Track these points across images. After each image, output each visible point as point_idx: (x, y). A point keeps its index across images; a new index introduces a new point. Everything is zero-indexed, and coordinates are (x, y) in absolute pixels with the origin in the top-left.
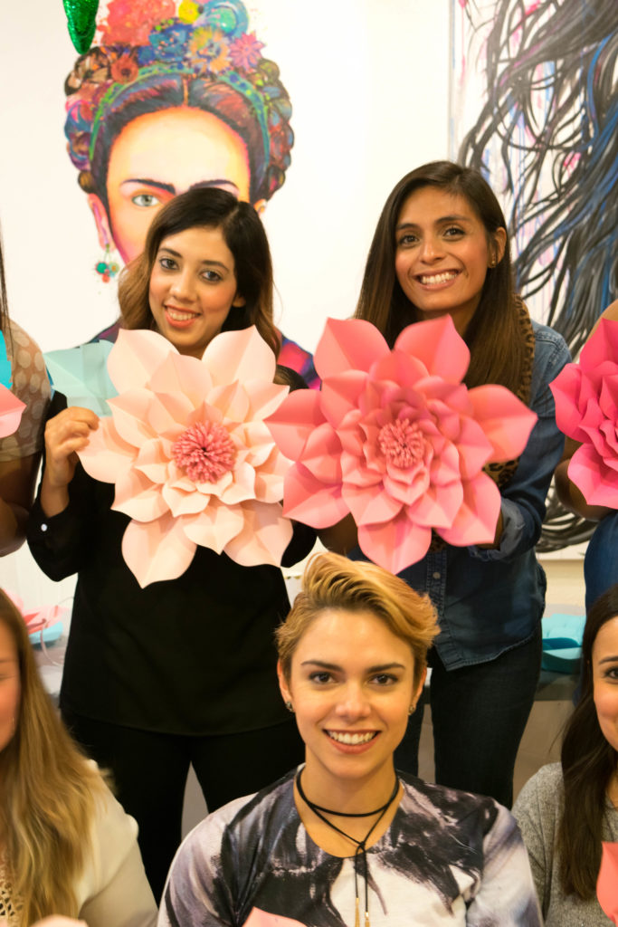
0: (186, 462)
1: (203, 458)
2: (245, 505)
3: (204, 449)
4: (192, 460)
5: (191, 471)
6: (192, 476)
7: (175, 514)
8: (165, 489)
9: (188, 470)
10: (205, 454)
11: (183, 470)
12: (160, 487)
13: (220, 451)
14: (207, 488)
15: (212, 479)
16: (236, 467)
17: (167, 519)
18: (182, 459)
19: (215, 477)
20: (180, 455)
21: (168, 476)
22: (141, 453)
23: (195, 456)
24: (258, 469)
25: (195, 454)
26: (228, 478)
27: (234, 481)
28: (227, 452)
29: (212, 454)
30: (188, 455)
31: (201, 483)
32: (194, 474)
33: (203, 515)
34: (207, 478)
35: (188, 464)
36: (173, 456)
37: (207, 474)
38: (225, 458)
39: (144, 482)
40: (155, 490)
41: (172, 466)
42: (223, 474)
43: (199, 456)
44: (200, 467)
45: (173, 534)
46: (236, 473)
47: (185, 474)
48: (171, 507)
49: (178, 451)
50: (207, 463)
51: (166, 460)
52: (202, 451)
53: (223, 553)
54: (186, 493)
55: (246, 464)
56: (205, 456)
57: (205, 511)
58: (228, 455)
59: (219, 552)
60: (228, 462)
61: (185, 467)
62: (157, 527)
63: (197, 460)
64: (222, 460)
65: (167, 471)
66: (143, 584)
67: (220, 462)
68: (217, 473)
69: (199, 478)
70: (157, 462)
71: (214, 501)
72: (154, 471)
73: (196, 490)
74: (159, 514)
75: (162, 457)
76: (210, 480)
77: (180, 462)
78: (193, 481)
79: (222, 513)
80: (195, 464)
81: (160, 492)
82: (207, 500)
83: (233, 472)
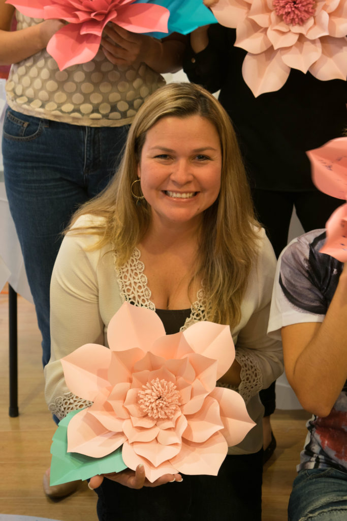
0: (282, 12)
1: (293, 9)
2: (323, 40)
3: (295, 3)
4: (286, 10)
5: (286, 18)
6: (286, 21)
7: (275, 48)
8: (269, 32)
9: (284, 18)
10: (295, 5)
11: (280, 18)
12: (266, 29)
13: (305, 3)
14: (297, 29)
15: (301, 23)
16: (316, 14)
17: (270, 52)
18: (280, 10)
19: (302, 22)
20: (278, 7)
21: (270, 22)
22: (252, 7)
23: (288, 8)
24: (330, 14)
25: (288, 6)
26: (311, 22)
27: (315, 23)
28: (310, 4)
29: (300, 6)
30: (284, 7)
31: (293, 26)
32: (288, 19)
33: (294, 47)
34: (296, 22)
35: (284, 13)
36: (275, 8)
37: (297, 20)
38: (309, 8)
39: (255, 27)
40: (262, 32)
41: (273, 15)
42: (308, 19)
43: (291, 8)
44: (292, 15)
45: (274, 62)
46: (317, 18)
47: (282, 20)
48: (273, 42)
49: (277, 4)
50: (297, 12)
51: (269, 11)
52: (293, 4)
53: (308, 72)
54: (283, 33)
55: (323, 11)
56: (295, 7)
57: (296, 45)
58: (311, 6)
59: (305, 72)
60: (311, 11)
61: (282, 15)
62: (263, 57)
63: (290, 10)
64: (306, 9)
65: (270, 19)
66: (256, 95)
67: (305, 11)
68: (304, 18)
69: (292, 23)
70: (263, 12)
71: (301, 38)
72: (261, 19)
73: (290, 31)
74: (265, 49)
75: (266, 9)
76: (299, 23)
77: (278, 12)
78: (288, 24)
79: (307, 46)
80: (288, 14)
81: (266, 34)
82: (297, 37)
83: (314, 17)
